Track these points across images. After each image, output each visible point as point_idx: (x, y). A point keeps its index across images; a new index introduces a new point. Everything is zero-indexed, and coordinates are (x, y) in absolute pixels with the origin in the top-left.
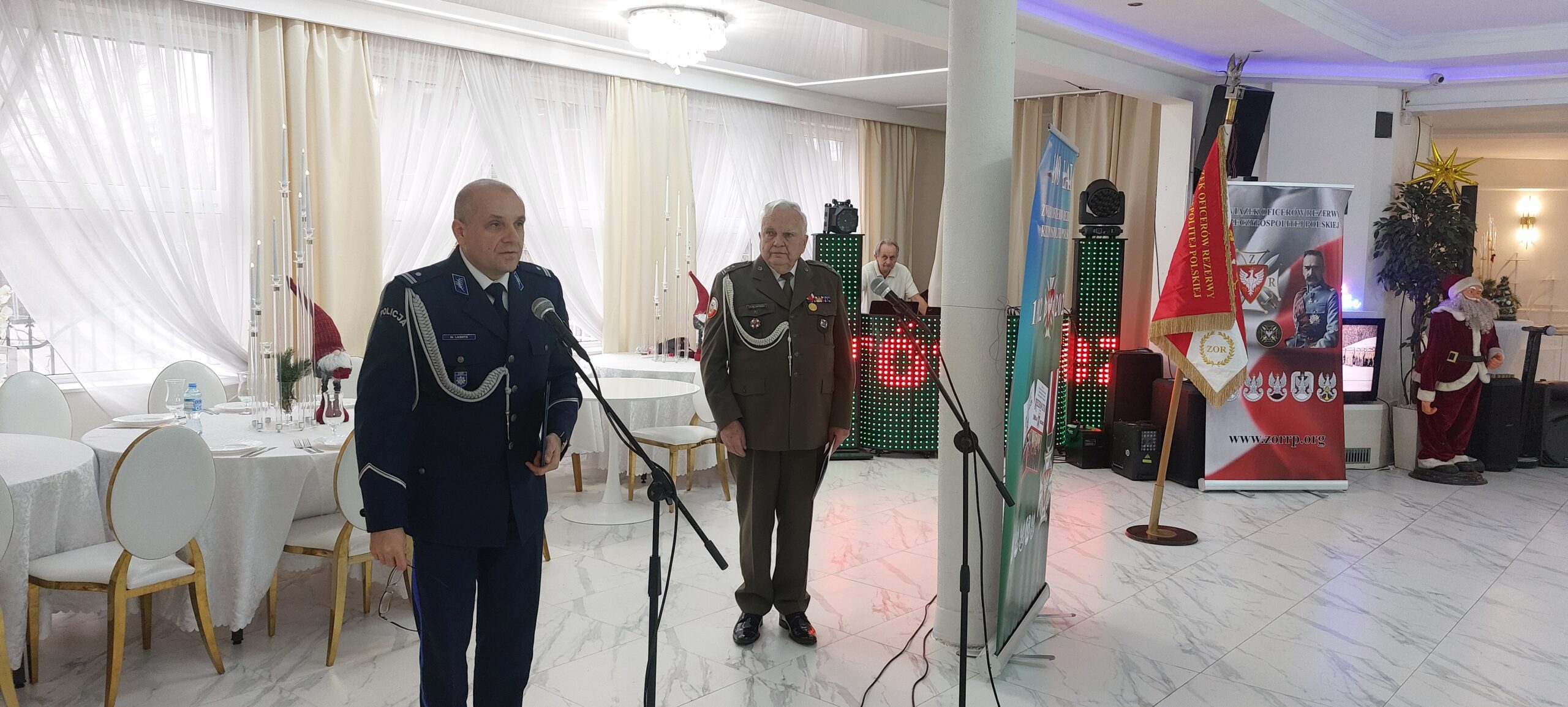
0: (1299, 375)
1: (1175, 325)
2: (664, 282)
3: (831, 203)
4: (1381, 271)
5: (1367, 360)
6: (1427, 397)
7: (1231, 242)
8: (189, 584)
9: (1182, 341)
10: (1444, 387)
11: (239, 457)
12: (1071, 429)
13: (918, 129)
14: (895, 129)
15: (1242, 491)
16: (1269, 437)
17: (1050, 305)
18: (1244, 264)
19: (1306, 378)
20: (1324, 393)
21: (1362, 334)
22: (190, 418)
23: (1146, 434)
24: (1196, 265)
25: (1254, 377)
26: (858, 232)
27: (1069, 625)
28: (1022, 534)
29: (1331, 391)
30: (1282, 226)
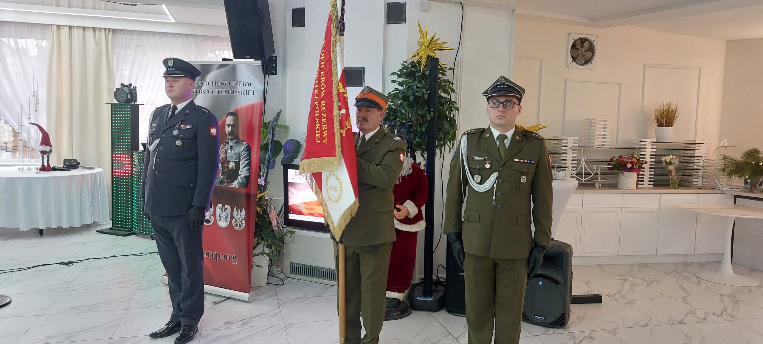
19: (226, 209)
20: (237, 223)
29: (241, 222)
30: (213, 94)
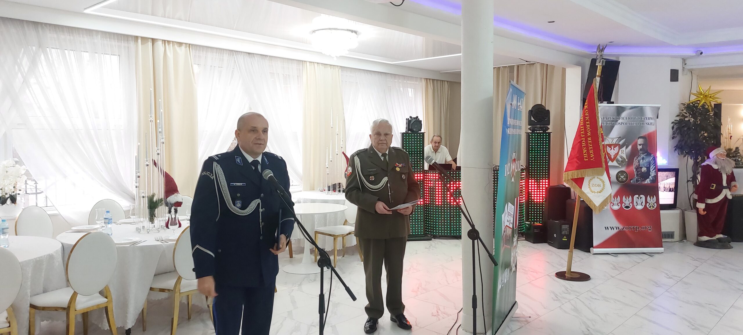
0: (638, 197)
1: (576, 174)
2: (331, 157)
3: (409, 118)
4: (676, 145)
5: (671, 188)
6: (701, 206)
7: (602, 134)
8: (105, 307)
9: (579, 182)
10: (709, 201)
11: (129, 245)
12: (528, 224)
13: (450, 82)
14: (439, 82)
15: (612, 253)
16: (624, 227)
17: (513, 167)
18: (608, 143)
19: (641, 198)
20: (650, 205)
21: (668, 176)
22: (106, 227)
23: (564, 226)
24: (585, 145)
25: (616, 198)
26: (422, 131)
27: (527, 321)
28: (503, 277)
29: (654, 204)
30: (627, 125)
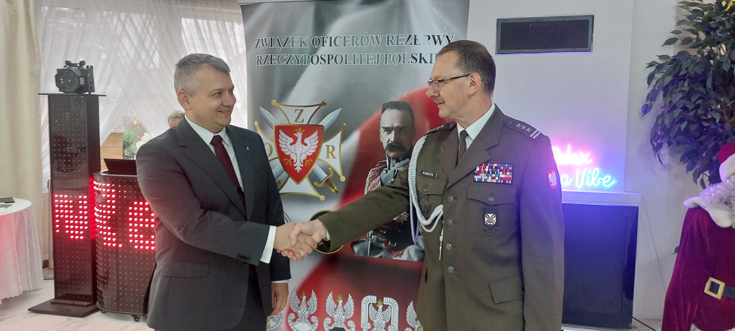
0: (376, 302)
18: (285, 122)
19: (385, 307)
25: (304, 297)
30: (346, 63)
